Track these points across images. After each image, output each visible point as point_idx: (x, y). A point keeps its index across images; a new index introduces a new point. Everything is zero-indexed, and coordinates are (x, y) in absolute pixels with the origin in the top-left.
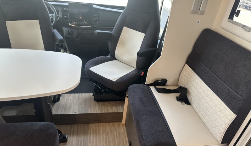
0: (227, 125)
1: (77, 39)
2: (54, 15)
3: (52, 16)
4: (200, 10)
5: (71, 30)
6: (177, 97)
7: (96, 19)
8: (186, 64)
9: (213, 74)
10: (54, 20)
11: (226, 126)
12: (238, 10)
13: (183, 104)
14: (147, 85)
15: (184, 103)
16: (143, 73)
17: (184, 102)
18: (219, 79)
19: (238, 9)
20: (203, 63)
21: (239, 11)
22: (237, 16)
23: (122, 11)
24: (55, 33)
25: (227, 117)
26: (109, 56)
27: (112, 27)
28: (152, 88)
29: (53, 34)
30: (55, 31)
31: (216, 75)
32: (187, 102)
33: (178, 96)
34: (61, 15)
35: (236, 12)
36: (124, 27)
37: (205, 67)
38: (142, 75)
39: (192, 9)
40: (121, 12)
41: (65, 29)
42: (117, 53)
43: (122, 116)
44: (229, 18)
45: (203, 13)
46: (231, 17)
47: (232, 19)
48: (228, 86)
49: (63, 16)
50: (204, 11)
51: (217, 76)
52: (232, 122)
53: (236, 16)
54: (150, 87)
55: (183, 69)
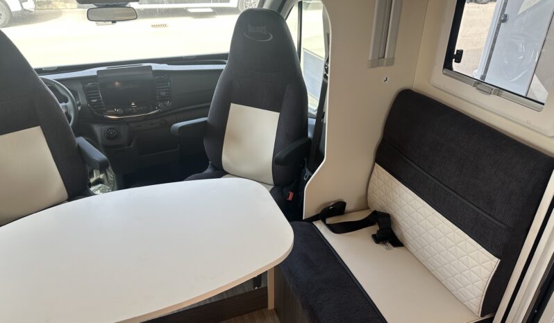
0: (486, 280)
1: (129, 145)
2: (69, 104)
3: (66, 107)
4: (386, 57)
5: (113, 129)
6: (374, 236)
7: (163, 94)
8: (376, 164)
9: (437, 182)
10: (72, 115)
11: (485, 283)
12: (458, 51)
13: (388, 249)
14: (307, 220)
15: (390, 245)
16: (291, 195)
17: (390, 242)
18: (452, 192)
19: (458, 47)
20: (413, 162)
21: (460, 53)
22: (458, 61)
23: (223, 67)
24: (82, 146)
25: (483, 264)
26: (208, 171)
27: (206, 104)
28: (320, 226)
29: (80, 151)
30: (81, 141)
31: (444, 185)
32: (397, 242)
33: (375, 233)
34: (82, 100)
35: (455, 53)
36: (232, 105)
37: (418, 168)
38: (290, 198)
39: (370, 58)
40: (222, 70)
41: (98, 129)
42: (226, 159)
43: (266, 295)
44: (445, 67)
45: (391, 62)
46: (448, 66)
47: (451, 68)
48: (473, 204)
49: (89, 100)
50: (394, 58)
51: (446, 186)
52: (493, 273)
53: (455, 61)
54: (314, 223)
55: (373, 175)
